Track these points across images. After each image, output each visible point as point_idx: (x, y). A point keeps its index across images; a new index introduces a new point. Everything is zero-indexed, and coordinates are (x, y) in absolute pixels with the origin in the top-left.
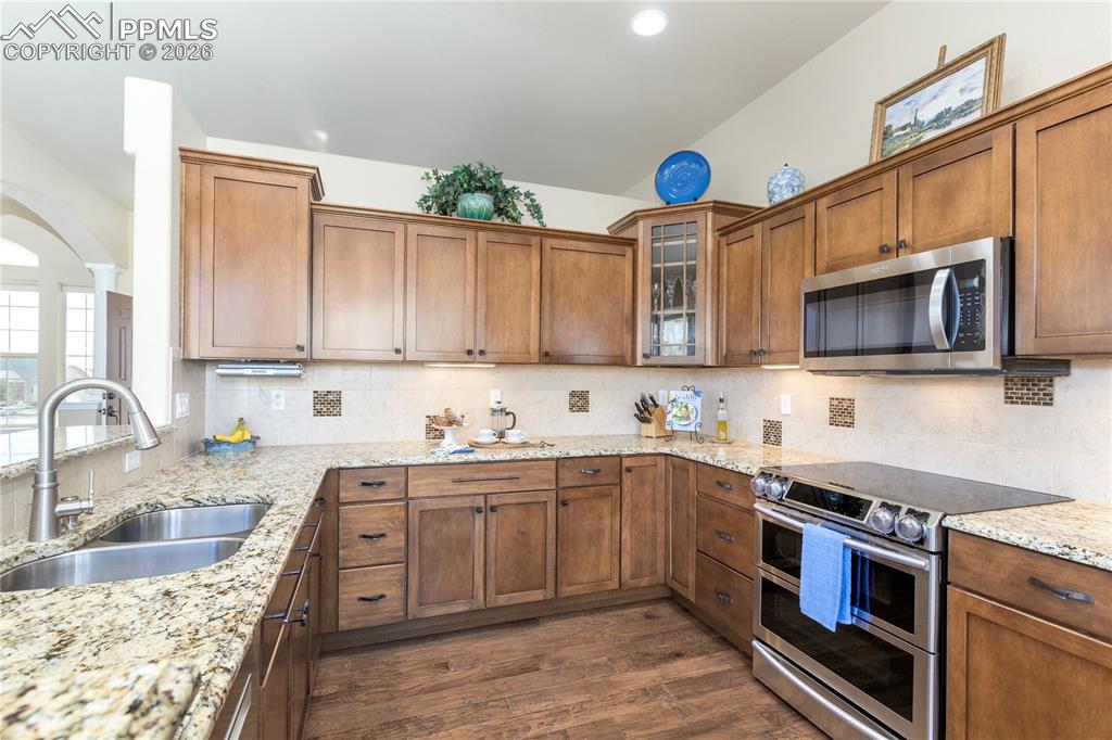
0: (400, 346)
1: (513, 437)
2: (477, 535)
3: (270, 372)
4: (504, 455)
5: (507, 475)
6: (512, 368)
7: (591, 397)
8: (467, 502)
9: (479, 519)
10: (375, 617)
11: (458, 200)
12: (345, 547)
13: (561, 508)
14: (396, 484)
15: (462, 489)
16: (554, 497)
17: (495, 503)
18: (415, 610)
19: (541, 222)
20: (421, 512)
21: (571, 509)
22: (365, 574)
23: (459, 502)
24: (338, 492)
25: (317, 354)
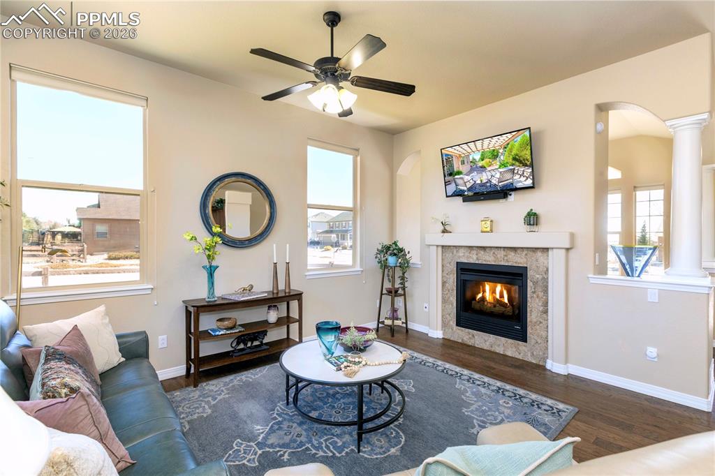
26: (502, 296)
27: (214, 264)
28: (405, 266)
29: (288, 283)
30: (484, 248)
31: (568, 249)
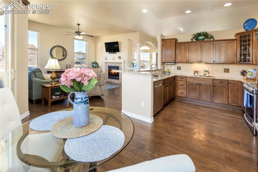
0: (188, 60)
2: (198, 88)
3: (171, 64)
4: (206, 77)
5: (203, 80)
6: (210, 64)
7: (230, 70)
8: (196, 83)
9: (198, 86)
10: (183, 96)
11: (198, 38)
12: (179, 86)
13: (214, 87)
14: (185, 79)
15: (195, 81)
16: (212, 85)
17: (201, 84)
18: (188, 96)
19: (213, 39)
20: (189, 83)
21: (216, 88)
22: (181, 90)
23: (194, 83)
24: (178, 79)
25: (176, 62)
28: (98, 66)
30: (113, 63)
31: (124, 63)
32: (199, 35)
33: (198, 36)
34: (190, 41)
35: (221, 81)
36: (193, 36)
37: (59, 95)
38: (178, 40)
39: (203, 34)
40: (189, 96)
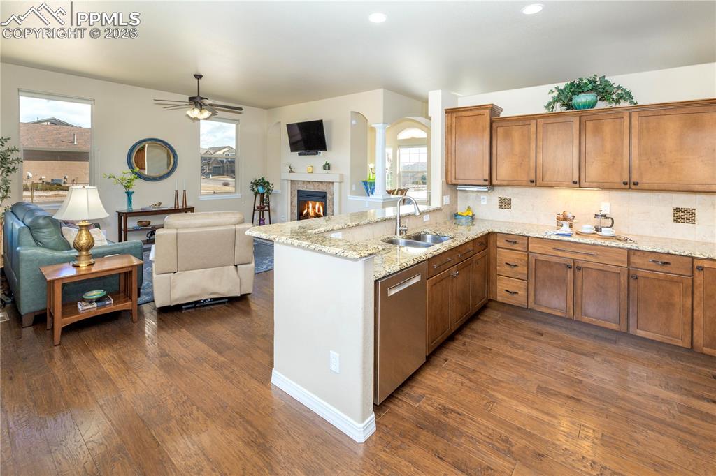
0: (533, 178)
1: (606, 232)
2: (569, 279)
4: (599, 242)
5: (589, 252)
8: (563, 261)
9: (570, 273)
10: (512, 301)
11: (571, 100)
12: (499, 266)
13: (631, 280)
14: (523, 244)
15: (560, 253)
16: (627, 272)
17: (580, 265)
18: (531, 305)
19: (632, 102)
20: (536, 260)
21: (641, 282)
22: (509, 280)
23: (557, 260)
24: (496, 243)
25: (494, 182)
26: (319, 211)
27: (131, 190)
28: (269, 192)
29: (185, 202)
30: (309, 182)
31: (340, 183)
32: (577, 88)
33: (574, 93)
34: (544, 111)
35: (664, 260)
36: (555, 94)
37: (98, 300)
38: (502, 110)
39: (590, 86)
40: (535, 303)
